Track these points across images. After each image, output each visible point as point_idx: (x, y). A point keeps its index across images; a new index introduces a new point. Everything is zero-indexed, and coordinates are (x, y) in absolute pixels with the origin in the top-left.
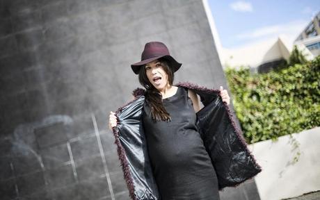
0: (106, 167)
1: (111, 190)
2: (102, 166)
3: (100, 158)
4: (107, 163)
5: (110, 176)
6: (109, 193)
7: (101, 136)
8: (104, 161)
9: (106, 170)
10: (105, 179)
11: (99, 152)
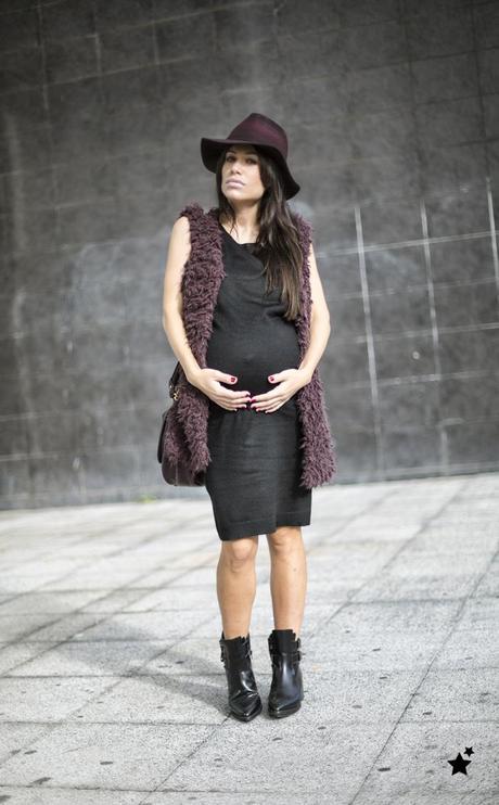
0: (368, 322)
1: (372, 370)
2: (361, 319)
3: (360, 302)
4: (372, 314)
5: (375, 343)
6: (367, 376)
7: (366, 254)
8: (367, 309)
9: (368, 328)
10: (364, 348)
11: (359, 288)
